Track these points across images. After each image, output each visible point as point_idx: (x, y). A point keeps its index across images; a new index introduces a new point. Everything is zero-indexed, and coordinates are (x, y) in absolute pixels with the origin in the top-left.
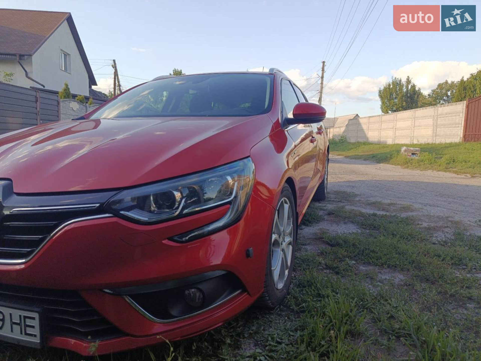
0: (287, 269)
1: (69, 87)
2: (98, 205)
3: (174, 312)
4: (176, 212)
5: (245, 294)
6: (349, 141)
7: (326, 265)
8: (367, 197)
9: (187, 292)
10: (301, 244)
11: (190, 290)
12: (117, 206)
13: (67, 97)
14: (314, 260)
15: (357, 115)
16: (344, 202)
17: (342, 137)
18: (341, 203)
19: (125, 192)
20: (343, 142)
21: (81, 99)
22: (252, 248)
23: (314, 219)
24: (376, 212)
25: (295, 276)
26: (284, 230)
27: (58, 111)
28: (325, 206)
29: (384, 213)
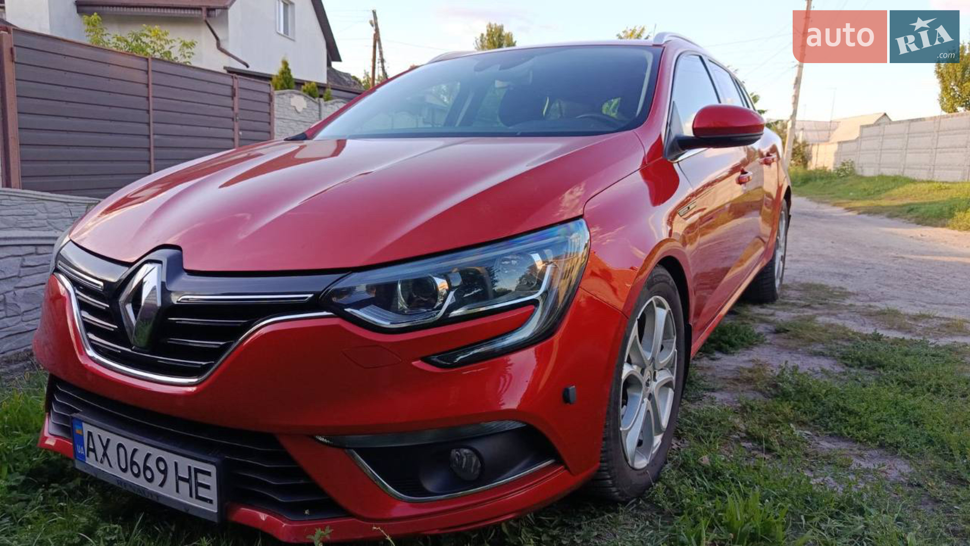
0: (658, 434)
1: (290, 67)
2: (310, 296)
3: (429, 485)
4: (437, 313)
5: (560, 468)
6: (860, 173)
7: (747, 433)
8: (871, 300)
9: (454, 453)
10: (704, 389)
11: (461, 450)
12: (344, 300)
13: (286, 86)
14: (724, 420)
15: (885, 114)
16: (816, 309)
17: (844, 164)
18: (810, 310)
19: (355, 276)
20: (847, 175)
21: (312, 90)
22: (574, 387)
23: (743, 340)
24: (880, 332)
25: (679, 449)
26: (653, 359)
27: (270, 114)
28: (772, 315)
29: (900, 335)
